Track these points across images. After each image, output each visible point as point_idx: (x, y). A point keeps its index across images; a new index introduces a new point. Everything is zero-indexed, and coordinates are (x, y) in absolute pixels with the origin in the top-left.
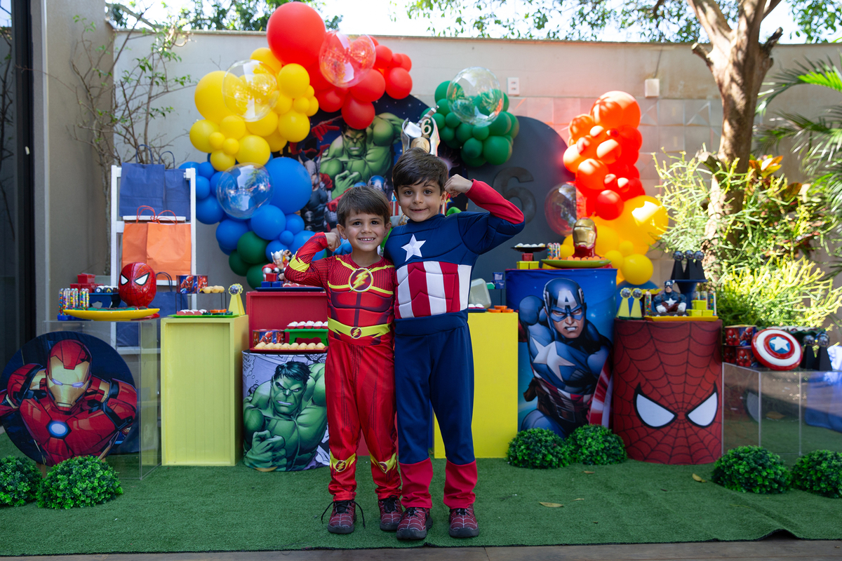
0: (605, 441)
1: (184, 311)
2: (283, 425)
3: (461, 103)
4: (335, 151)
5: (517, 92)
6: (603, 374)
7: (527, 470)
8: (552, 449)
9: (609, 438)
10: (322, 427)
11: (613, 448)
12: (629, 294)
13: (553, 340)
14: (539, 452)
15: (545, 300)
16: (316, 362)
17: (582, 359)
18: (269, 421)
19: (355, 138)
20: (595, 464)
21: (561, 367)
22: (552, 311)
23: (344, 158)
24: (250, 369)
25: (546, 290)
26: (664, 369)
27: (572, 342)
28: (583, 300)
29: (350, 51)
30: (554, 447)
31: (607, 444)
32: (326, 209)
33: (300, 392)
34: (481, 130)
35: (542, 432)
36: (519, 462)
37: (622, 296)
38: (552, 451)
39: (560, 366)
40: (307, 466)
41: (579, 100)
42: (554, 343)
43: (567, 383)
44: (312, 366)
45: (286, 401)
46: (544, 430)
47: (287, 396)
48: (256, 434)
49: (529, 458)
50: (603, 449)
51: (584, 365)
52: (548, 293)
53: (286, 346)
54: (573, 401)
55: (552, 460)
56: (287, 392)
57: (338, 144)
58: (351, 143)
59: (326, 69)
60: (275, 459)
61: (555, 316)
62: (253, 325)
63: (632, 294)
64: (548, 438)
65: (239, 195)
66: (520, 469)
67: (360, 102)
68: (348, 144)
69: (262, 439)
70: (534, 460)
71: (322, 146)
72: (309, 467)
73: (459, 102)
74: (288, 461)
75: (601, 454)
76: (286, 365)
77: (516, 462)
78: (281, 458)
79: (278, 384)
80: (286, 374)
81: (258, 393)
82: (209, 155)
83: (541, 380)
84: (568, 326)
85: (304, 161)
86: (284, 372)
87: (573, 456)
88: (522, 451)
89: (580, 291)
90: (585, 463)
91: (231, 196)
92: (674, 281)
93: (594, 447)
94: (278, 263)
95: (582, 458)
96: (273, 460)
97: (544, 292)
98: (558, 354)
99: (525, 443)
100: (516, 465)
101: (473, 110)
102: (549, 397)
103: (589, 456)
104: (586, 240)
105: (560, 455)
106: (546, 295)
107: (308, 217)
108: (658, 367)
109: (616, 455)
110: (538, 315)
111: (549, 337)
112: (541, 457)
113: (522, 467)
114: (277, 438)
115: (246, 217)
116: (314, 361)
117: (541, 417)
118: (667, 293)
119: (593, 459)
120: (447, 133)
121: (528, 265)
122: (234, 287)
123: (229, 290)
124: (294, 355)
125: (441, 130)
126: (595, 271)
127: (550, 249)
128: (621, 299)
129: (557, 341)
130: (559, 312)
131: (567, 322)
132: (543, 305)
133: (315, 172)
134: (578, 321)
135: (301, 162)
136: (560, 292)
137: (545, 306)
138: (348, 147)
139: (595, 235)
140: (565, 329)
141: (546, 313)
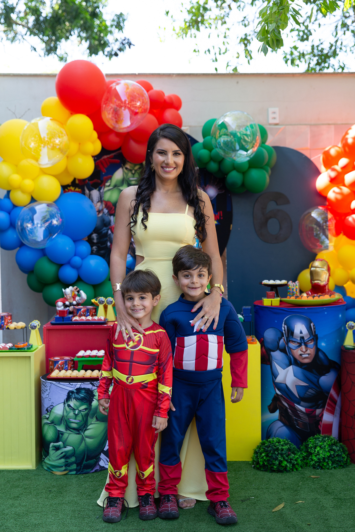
0: (331, 450)
2: (73, 438)
3: (224, 141)
4: (117, 182)
5: (276, 121)
6: (332, 392)
7: (266, 473)
8: (287, 456)
9: (334, 447)
10: (103, 439)
11: (338, 455)
12: (353, 327)
13: (290, 364)
14: (276, 459)
15: (284, 332)
17: (314, 380)
18: (62, 434)
19: (133, 169)
20: (322, 468)
21: (297, 387)
22: (290, 341)
23: (124, 187)
24: (47, 393)
25: (285, 324)
27: (306, 366)
28: (315, 332)
29: (127, 102)
30: (289, 455)
31: (332, 453)
32: (110, 232)
33: (86, 411)
34: (242, 164)
35: (279, 442)
36: (260, 467)
37: (347, 328)
38: (286, 458)
39: (296, 385)
40: (92, 470)
41: (333, 127)
42: (291, 368)
43: (302, 399)
44: (95, 391)
45: (75, 419)
46: (281, 440)
47: (76, 415)
48: (52, 444)
49: (268, 463)
50: (329, 457)
51: (317, 385)
52: (286, 326)
53: (75, 374)
54: (307, 414)
55: (286, 466)
56: (77, 412)
57: (118, 175)
58: (130, 174)
59: (107, 116)
60: (67, 465)
61: (292, 345)
62: (49, 353)
64: (284, 447)
65: (35, 228)
66: (261, 472)
67: (137, 142)
68: (127, 174)
69: (57, 448)
70: (272, 466)
71: (105, 177)
72: (94, 471)
73: (223, 139)
74: (77, 466)
75: (327, 461)
76: (75, 391)
77: (258, 466)
78: (72, 463)
79: (69, 406)
80: (75, 398)
81: (54, 412)
82: (9, 192)
83: (281, 396)
84: (302, 353)
85: (90, 190)
86: (73, 396)
87: (305, 461)
88: (263, 457)
89: (312, 325)
90: (314, 468)
91: (29, 229)
93: (321, 455)
94: (68, 298)
95: (312, 463)
96: (66, 465)
97: (283, 325)
98: (295, 376)
99: (265, 451)
100: (258, 469)
101: (235, 147)
102: (288, 410)
103: (318, 462)
104: (320, 279)
105: (293, 461)
106: (284, 327)
107: (94, 239)
109: (340, 462)
110: (278, 343)
111: (287, 362)
112: (278, 463)
113: (262, 471)
114: (69, 448)
115: (42, 247)
116: (97, 386)
117: (282, 427)
119: (321, 465)
120: (213, 166)
121: (271, 302)
122: (33, 323)
123: (29, 326)
124: (82, 382)
125: (207, 163)
126: (325, 308)
127: (290, 287)
128: (347, 331)
129: (294, 365)
130: (296, 342)
131: (301, 350)
132: (282, 335)
133: (100, 200)
134: (311, 349)
135: (87, 191)
136: (295, 326)
137: (284, 337)
138: (128, 177)
139: (328, 274)
140: (300, 356)
141: (284, 342)
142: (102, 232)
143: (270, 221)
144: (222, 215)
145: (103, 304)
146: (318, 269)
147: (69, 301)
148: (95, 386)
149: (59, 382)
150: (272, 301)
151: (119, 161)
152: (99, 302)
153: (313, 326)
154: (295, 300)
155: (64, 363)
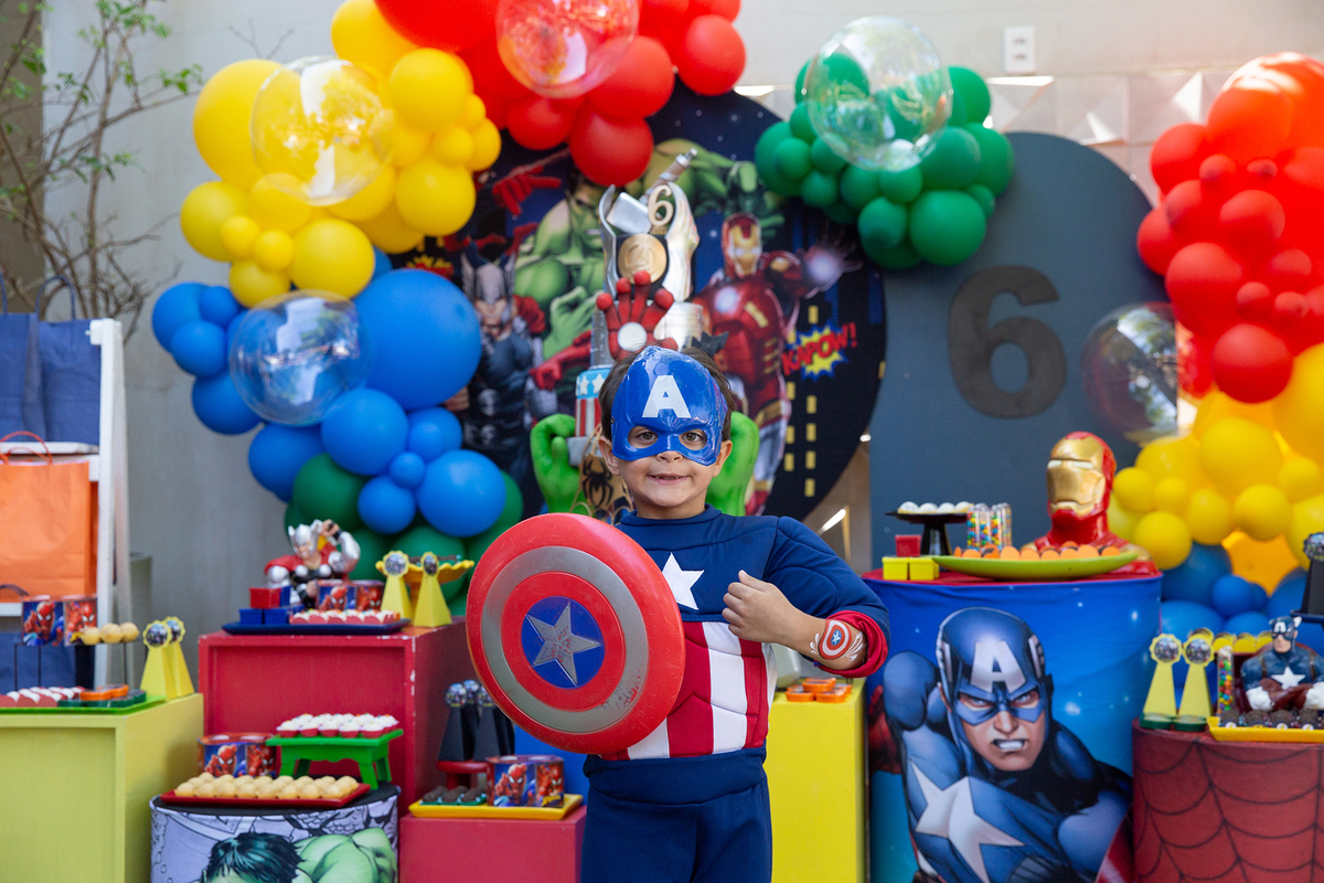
1: (14, 695)
4: (551, 240)
5: (1028, 66)
12: (1173, 652)
13: (962, 773)
15: (941, 665)
16: (317, 833)
17: (1044, 828)
21: (985, 849)
22: (959, 695)
23: (573, 257)
24: (159, 847)
25: (944, 640)
26: (1245, 875)
27: (1012, 781)
28: (1043, 667)
32: (530, 385)
34: (901, 177)
37: (1154, 657)
39: (981, 845)
42: (964, 785)
44: (304, 844)
51: (1051, 845)
52: (947, 647)
57: (557, 221)
58: (589, 219)
61: (967, 709)
63: (1182, 652)
65: (293, 367)
67: (615, 121)
68: (580, 219)
71: (519, 228)
73: (847, 106)
76: (235, 843)
80: (235, 867)
83: (936, 880)
84: (1001, 736)
85: (476, 265)
86: (230, 859)
89: (1032, 642)
92: (1298, 621)
94: (305, 555)
97: (939, 643)
98: (977, 812)
101: (880, 127)
104: (1078, 496)
106: (943, 651)
107: (485, 405)
108: (1231, 870)
110: (925, 704)
111: (952, 765)
116: (310, 830)
118: (1279, 655)
120: (819, 188)
121: (906, 566)
122: (156, 627)
123: (145, 634)
124: (256, 816)
125: (801, 180)
126: (1076, 590)
127: (973, 520)
128: (1153, 665)
129: (973, 775)
130: (978, 699)
131: (998, 726)
132: (938, 678)
133: (503, 292)
134: (1030, 725)
135: (468, 269)
136: (978, 645)
137: (941, 680)
138: (584, 227)
139: (1103, 483)
140: (993, 746)
141: (943, 699)
142: (507, 386)
143: (1001, 354)
144: (853, 335)
145: (399, 572)
146: (1069, 465)
147: (309, 564)
148: (301, 828)
149: (188, 813)
150: (909, 565)
151: (559, 181)
152: (388, 567)
153: (1037, 647)
154: (980, 559)
155: (236, 753)
